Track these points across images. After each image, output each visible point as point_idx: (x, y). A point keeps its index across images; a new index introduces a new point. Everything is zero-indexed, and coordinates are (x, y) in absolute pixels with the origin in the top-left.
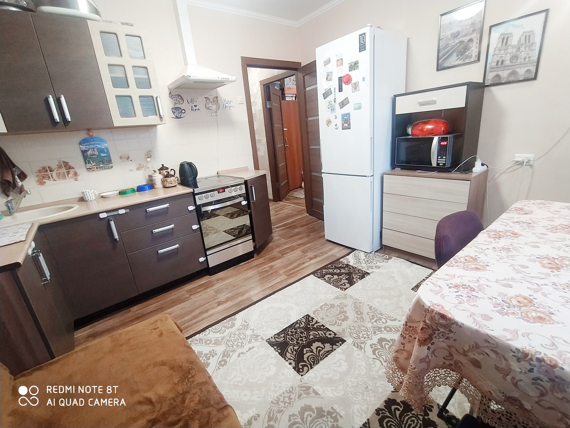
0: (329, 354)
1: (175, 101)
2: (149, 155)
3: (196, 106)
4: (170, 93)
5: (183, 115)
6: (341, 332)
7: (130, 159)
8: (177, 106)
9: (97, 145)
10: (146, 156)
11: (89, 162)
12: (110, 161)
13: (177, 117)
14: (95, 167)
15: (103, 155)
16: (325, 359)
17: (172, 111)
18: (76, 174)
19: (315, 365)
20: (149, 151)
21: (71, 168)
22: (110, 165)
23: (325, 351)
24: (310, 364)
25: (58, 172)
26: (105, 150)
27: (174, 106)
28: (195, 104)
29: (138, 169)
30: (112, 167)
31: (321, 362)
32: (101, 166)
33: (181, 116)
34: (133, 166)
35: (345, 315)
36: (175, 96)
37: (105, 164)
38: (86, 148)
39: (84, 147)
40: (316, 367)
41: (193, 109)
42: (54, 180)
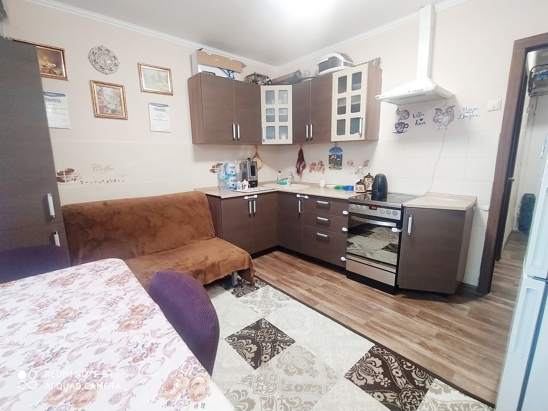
0: (242, 356)
1: (401, 117)
2: (366, 164)
3: (421, 120)
4: (398, 110)
5: (405, 129)
6: (268, 367)
7: (353, 165)
8: (401, 121)
9: (337, 153)
10: (364, 164)
11: (331, 164)
12: (341, 165)
13: (398, 132)
14: (333, 167)
15: (338, 159)
16: (238, 353)
17: (395, 126)
18: (324, 169)
19: (233, 346)
20: (367, 161)
21: (323, 165)
22: (341, 167)
23: (245, 353)
24: (235, 343)
25: (318, 166)
26: (340, 156)
27: (399, 121)
28: (422, 117)
29: (356, 173)
30: (341, 169)
31: (235, 351)
32: (336, 167)
33: (402, 130)
34: (353, 170)
35: (295, 373)
36: (401, 112)
37: (338, 166)
38: (331, 154)
39: (331, 153)
40: (231, 347)
41: (417, 123)
42: (315, 171)
